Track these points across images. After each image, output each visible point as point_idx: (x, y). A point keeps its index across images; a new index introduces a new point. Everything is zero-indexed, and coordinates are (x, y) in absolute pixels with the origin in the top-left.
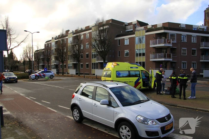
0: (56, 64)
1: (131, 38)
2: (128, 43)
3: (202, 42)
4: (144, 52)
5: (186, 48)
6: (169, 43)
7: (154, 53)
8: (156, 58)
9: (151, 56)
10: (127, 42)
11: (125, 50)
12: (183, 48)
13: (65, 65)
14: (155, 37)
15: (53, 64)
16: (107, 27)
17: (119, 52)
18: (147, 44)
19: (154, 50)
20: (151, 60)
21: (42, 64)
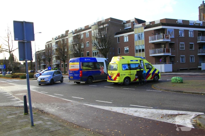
0: (57, 63)
1: (130, 35)
2: (128, 40)
3: (198, 36)
4: (144, 48)
5: (184, 43)
6: (168, 38)
7: (153, 48)
8: (155, 53)
9: (151, 51)
10: (126, 40)
11: (125, 47)
12: (180, 43)
13: (66, 64)
14: (153, 33)
15: (54, 64)
16: (106, 25)
17: (119, 49)
18: (147, 40)
19: (153, 46)
20: (150, 55)
21: (43, 64)
